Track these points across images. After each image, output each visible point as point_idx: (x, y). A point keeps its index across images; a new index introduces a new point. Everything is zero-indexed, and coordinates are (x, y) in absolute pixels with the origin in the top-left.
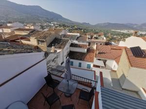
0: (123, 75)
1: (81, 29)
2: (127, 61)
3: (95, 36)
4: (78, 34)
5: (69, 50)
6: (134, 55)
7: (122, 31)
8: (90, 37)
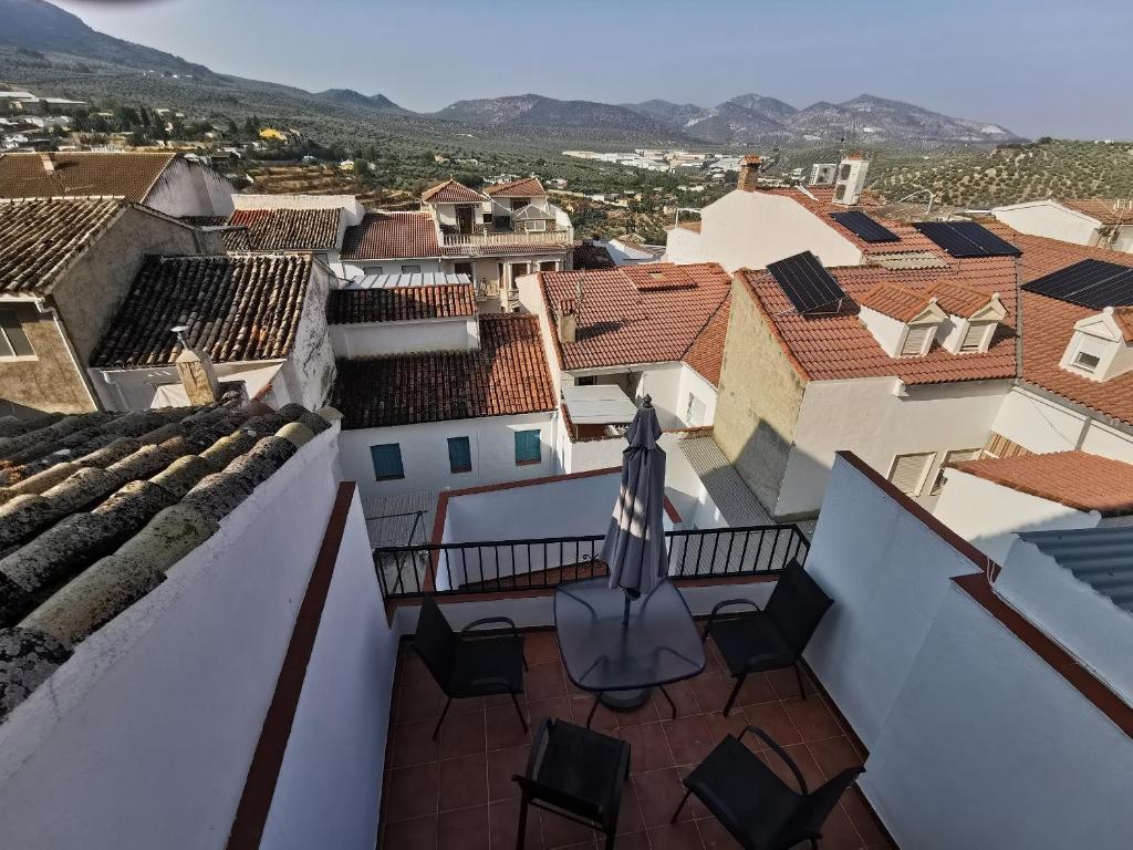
0: (763, 426)
1: (334, 156)
2: (774, 349)
3: (487, 207)
4: (349, 205)
5: (327, 357)
6: (800, 308)
7: (630, 160)
8: (452, 221)
